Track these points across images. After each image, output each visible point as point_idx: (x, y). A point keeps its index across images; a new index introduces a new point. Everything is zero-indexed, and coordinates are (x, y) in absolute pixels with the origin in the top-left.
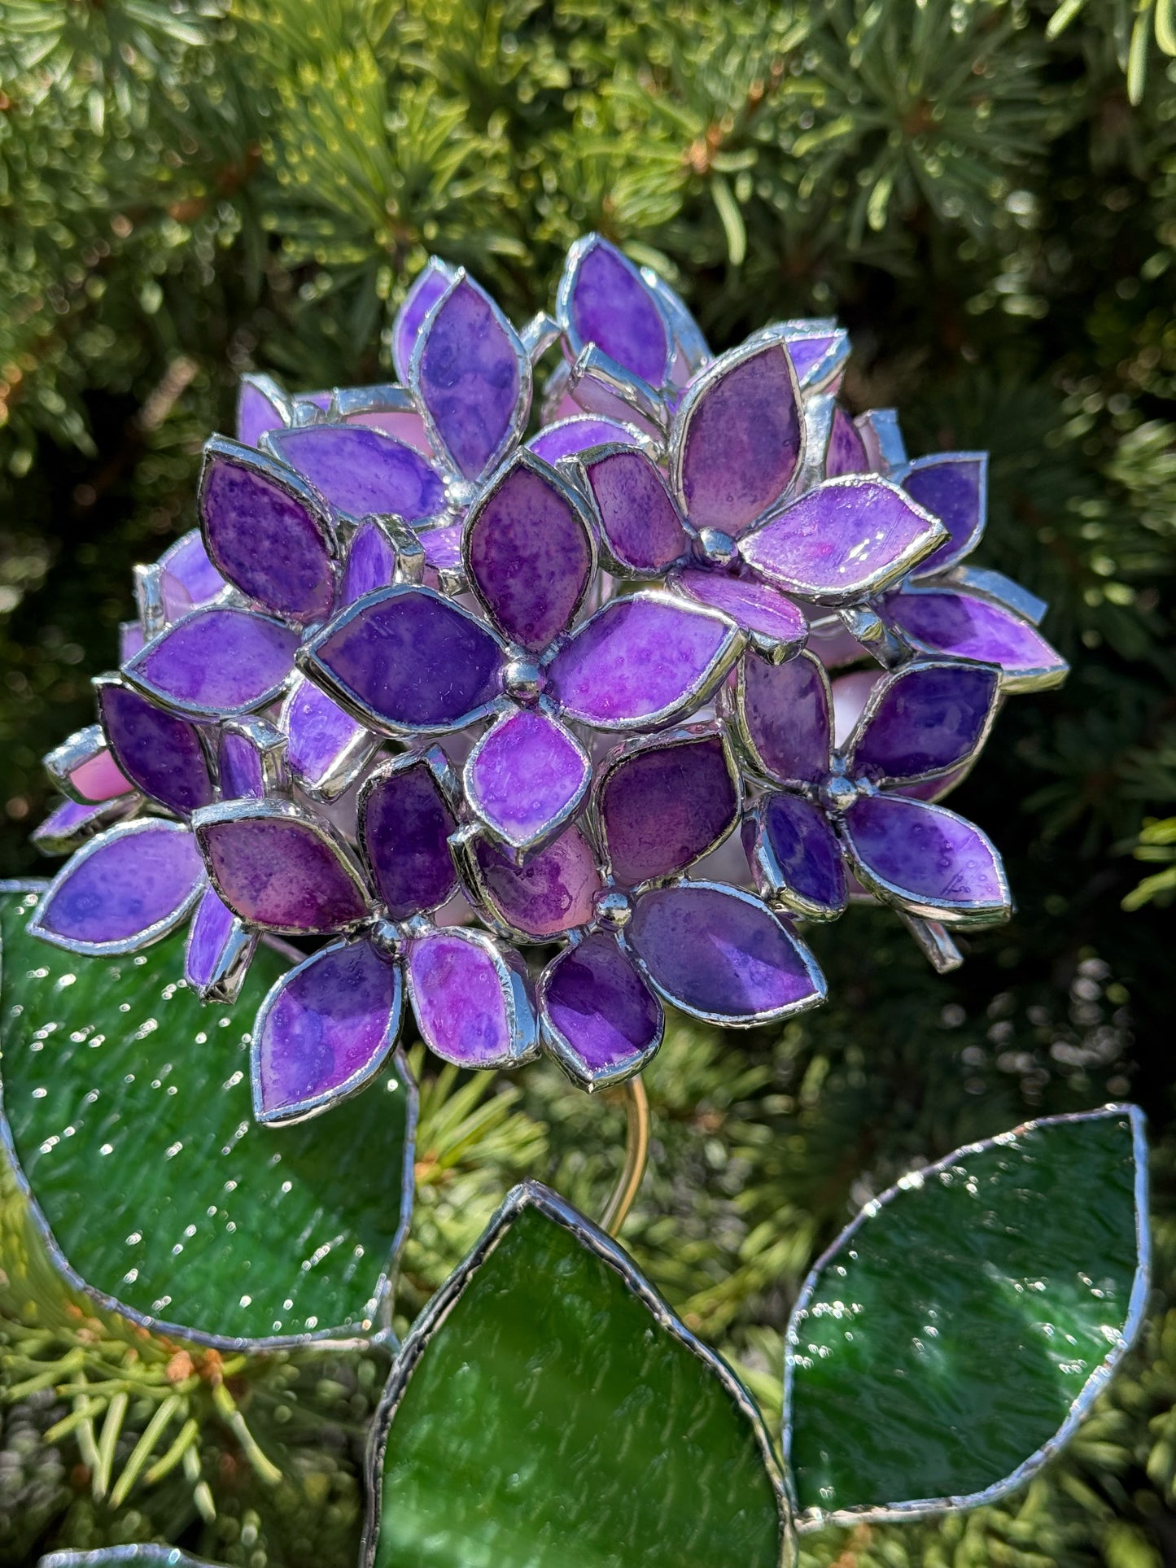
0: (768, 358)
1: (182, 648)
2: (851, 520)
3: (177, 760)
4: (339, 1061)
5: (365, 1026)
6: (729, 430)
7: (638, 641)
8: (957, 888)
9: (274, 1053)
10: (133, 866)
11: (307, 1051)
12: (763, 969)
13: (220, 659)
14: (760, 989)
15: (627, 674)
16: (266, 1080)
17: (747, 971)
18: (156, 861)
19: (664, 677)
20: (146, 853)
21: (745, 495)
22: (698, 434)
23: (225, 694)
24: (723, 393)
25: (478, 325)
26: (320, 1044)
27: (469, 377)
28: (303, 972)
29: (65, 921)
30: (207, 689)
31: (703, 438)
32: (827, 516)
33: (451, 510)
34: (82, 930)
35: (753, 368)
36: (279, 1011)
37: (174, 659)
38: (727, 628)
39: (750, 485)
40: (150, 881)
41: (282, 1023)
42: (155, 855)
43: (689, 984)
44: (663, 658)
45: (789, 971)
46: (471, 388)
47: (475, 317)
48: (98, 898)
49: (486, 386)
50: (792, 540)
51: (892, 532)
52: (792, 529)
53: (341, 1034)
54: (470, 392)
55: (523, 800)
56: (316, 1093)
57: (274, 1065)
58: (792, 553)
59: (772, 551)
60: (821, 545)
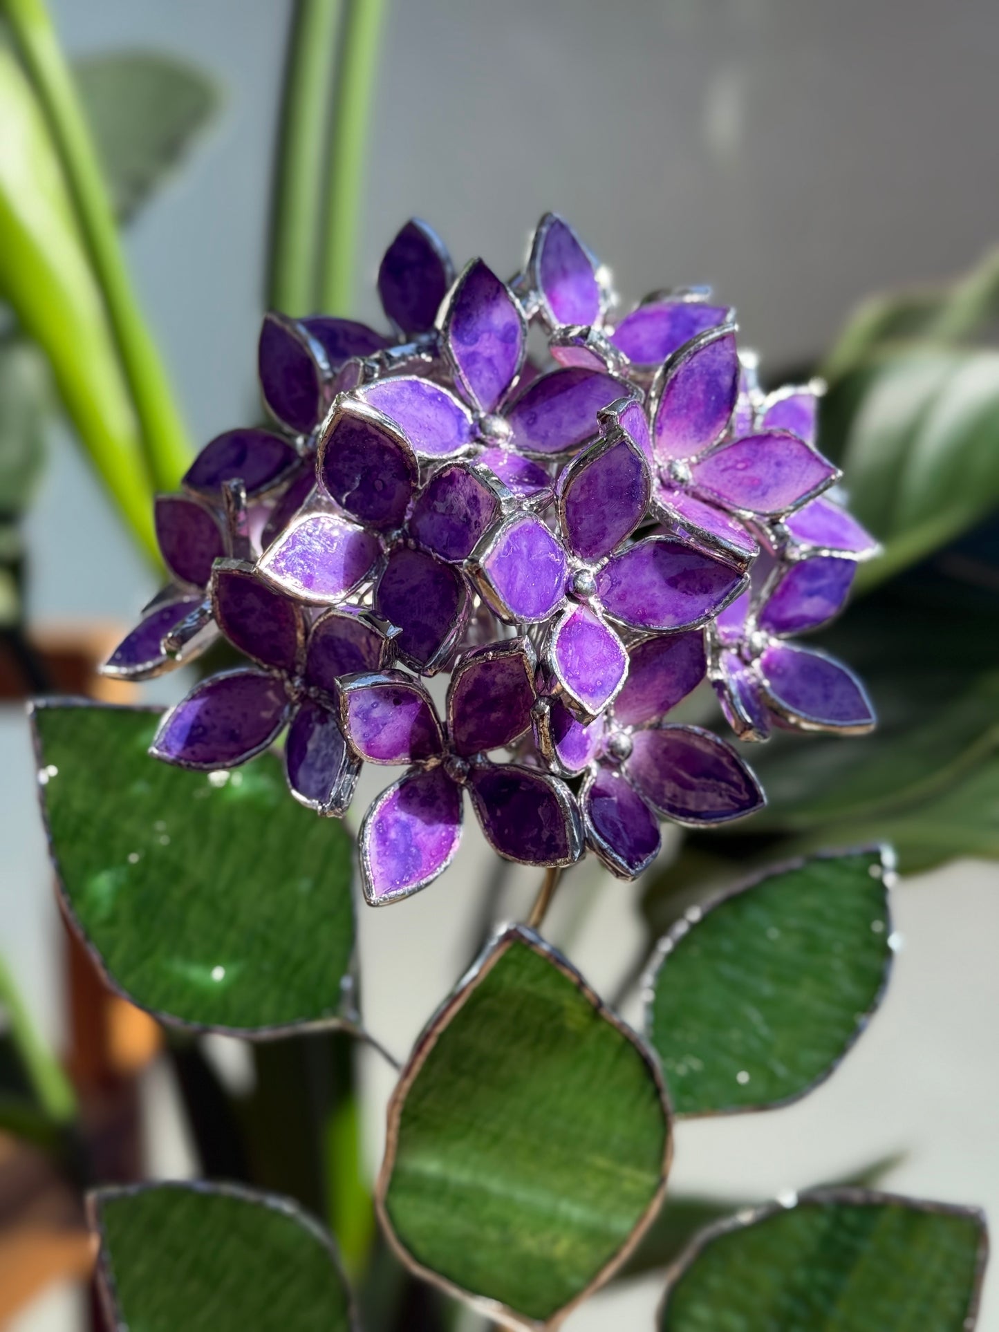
0: (725, 341)
2: (773, 462)
4: (425, 858)
5: (441, 833)
6: (692, 390)
9: (379, 854)
10: (231, 703)
11: (402, 851)
16: (376, 873)
21: (695, 436)
22: (672, 392)
24: (692, 363)
25: (490, 297)
26: (410, 845)
27: (486, 336)
31: (674, 395)
32: (755, 456)
35: (715, 348)
36: (380, 821)
39: (699, 429)
40: (245, 715)
41: (382, 830)
46: (487, 344)
47: (489, 290)
48: (204, 728)
49: (498, 343)
50: (730, 472)
51: (803, 472)
52: (730, 464)
53: (424, 839)
54: (487, 348)
55: (589, 678)
56: (411, 882)
57: (380, 861)
58: (729, 481)
59: (714, 479)
60: (752, 479)
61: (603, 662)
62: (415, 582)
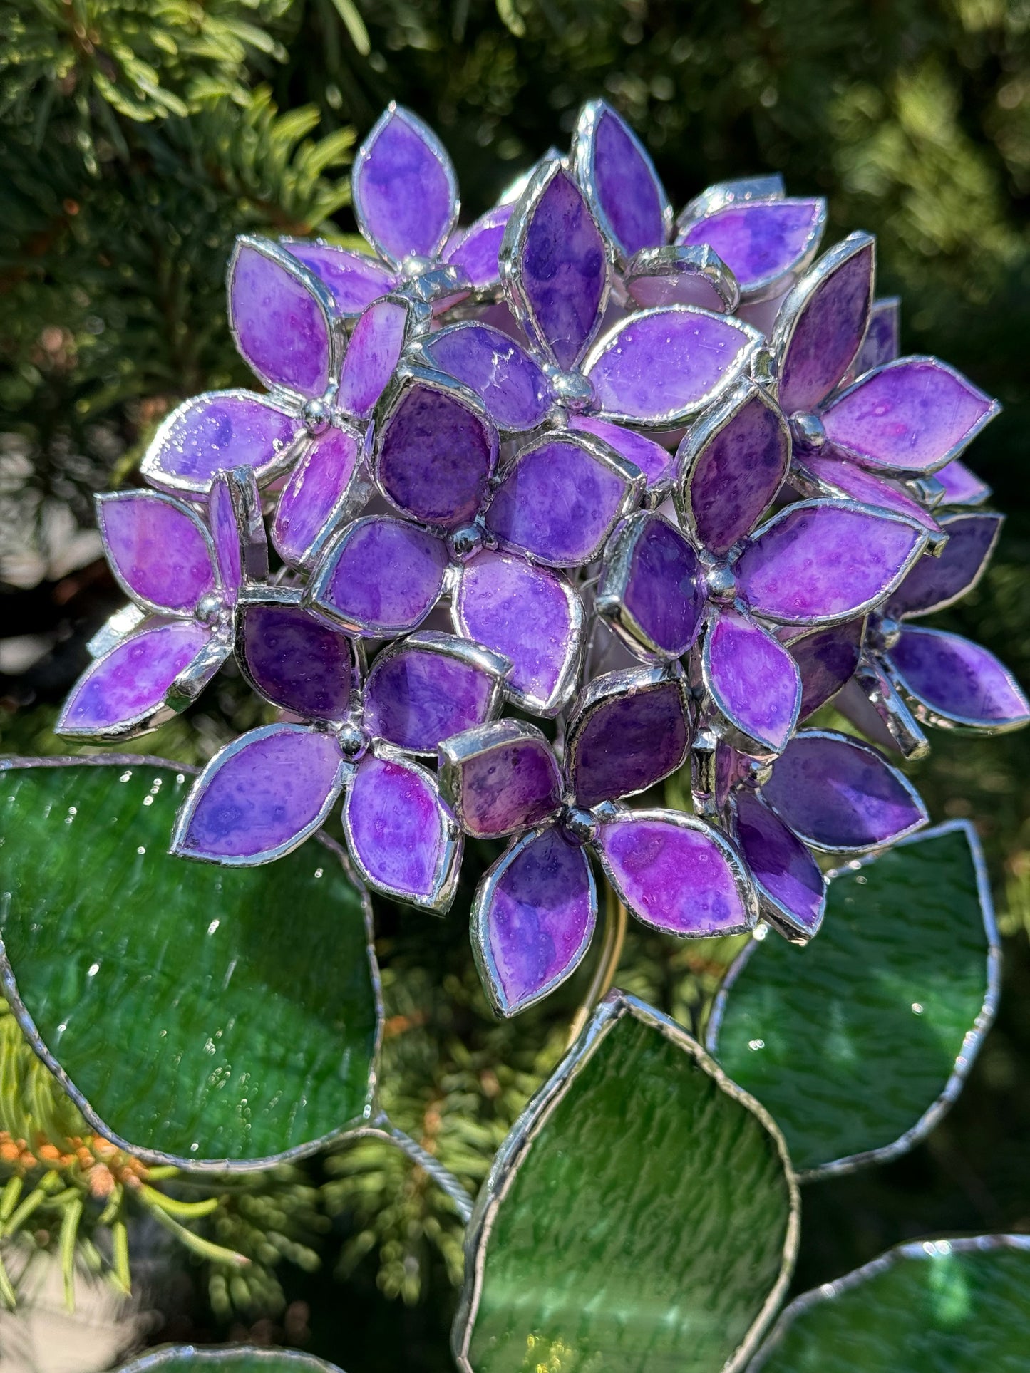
0: (861, 257)
1: (355, 568)
2: (917, 401)
3: (319, 667)
4: (558, 945)
5: (572, 909)
6: (822, 323)
7: (825, 544)
8: (991, 708)
9: (503, 949)
10: (268, 773)
11: (530, 941)
12: (875, 802)
13: (388, 573)
14: (876, 821)
15: (817, 575)
16: (504, 976)
17: (863, 806)
18: (290, 765)
19: (857, 578)
20: (278, 758)
21: (820, 378)
22: (802, 329)
23: (399, 610)
24: (826, 291)
25: (571, 217)
26: (539, 932)
27: (564, 268)
28: (509, 868)
29: (210, 837)
30: (385, 609)
31: (804, 332)
32: (894, 396)
33: (559, 402)
34: (229, 844)
35: (849, 268)
36: (498, 909)
37: (352, 582)
38: (917, 533)
39: (826, 369)
40: (288, 785)
41: (502, 918)
42: (286, 759)
43: (817, 823)
44: (854, 559)
45: (897, 803)
46: (566, 279)
47: (569, 208)
48: (238, 809)
49: (579, 277)
50: (867, 419)
51: (956, 412)
52: (866, 409)
53: (554, 921)
54: (565, 283)
55: (762, 705)
56: (547, 979)
57: (507, 960)
58: (870, 432)
59: (851, 430)
60: (894, 425)
61: (770, 679)
62: (507, 595)
